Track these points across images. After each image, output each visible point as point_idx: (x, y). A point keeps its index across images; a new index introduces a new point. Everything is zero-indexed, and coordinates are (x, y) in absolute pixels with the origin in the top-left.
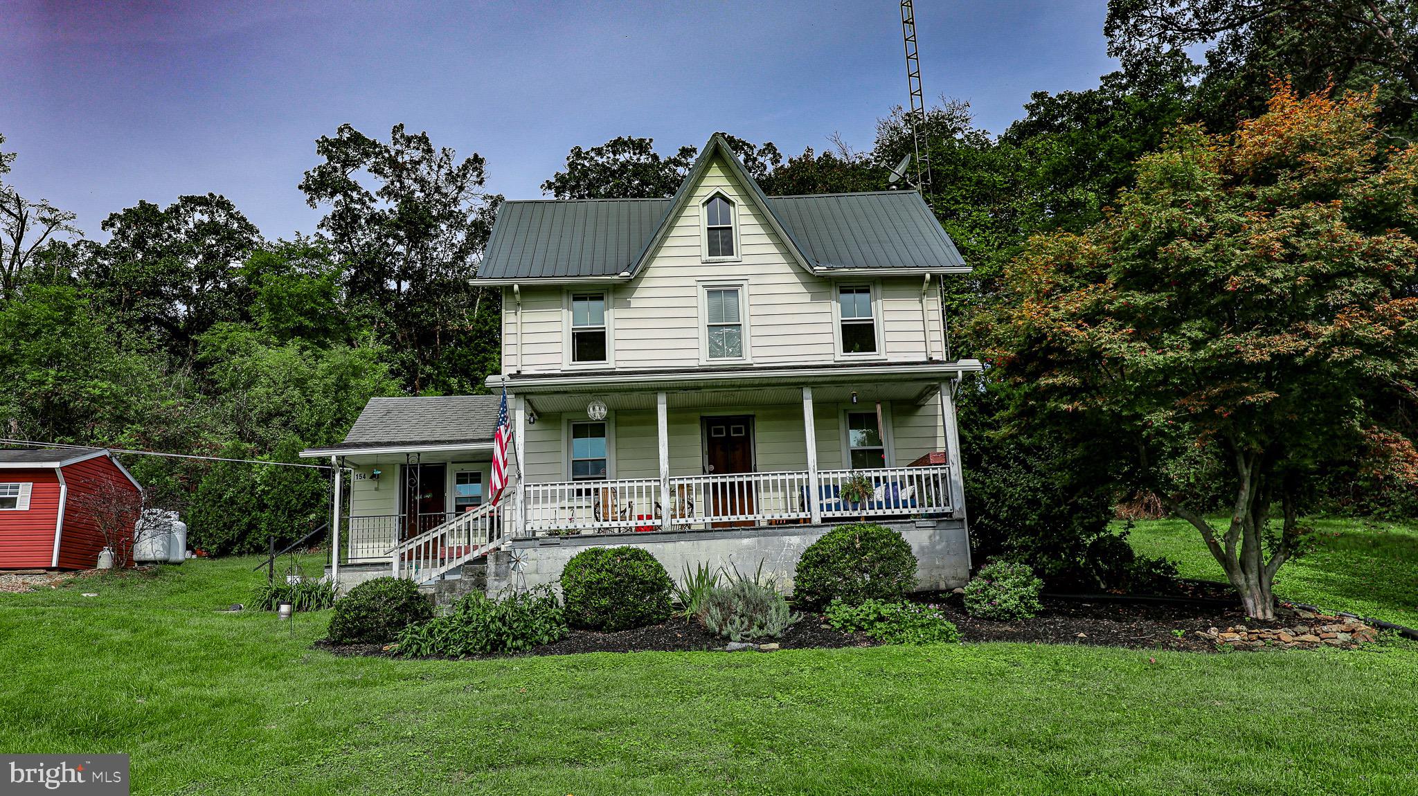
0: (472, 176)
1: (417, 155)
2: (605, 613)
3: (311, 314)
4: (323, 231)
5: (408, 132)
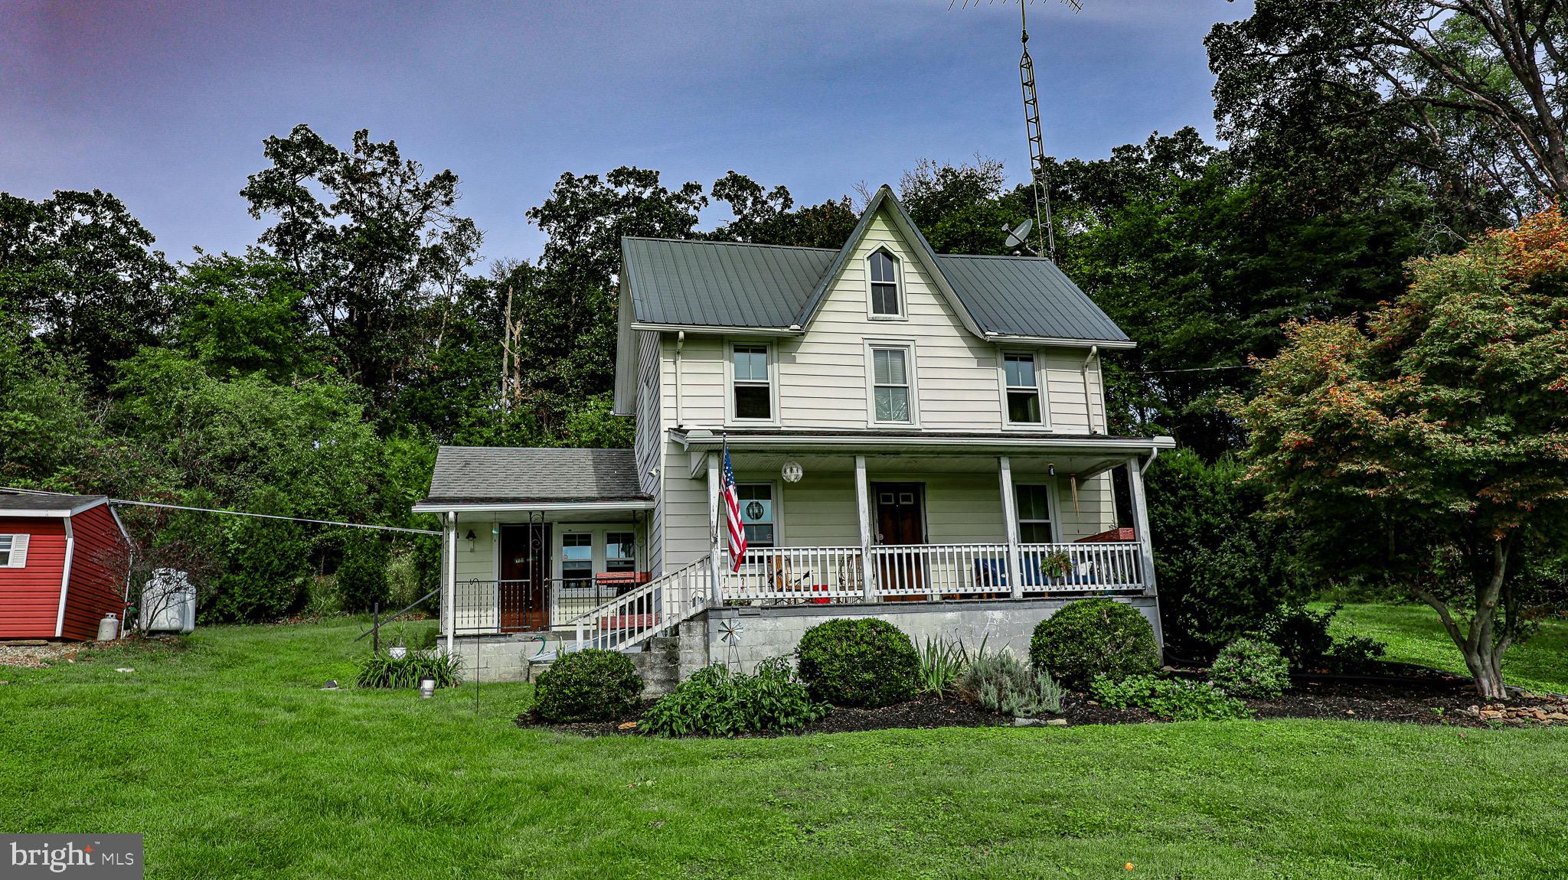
0: (438, 195)
1: (380, 166)
2: (869, 688)
4: (265, 246)
5: (371, 140)
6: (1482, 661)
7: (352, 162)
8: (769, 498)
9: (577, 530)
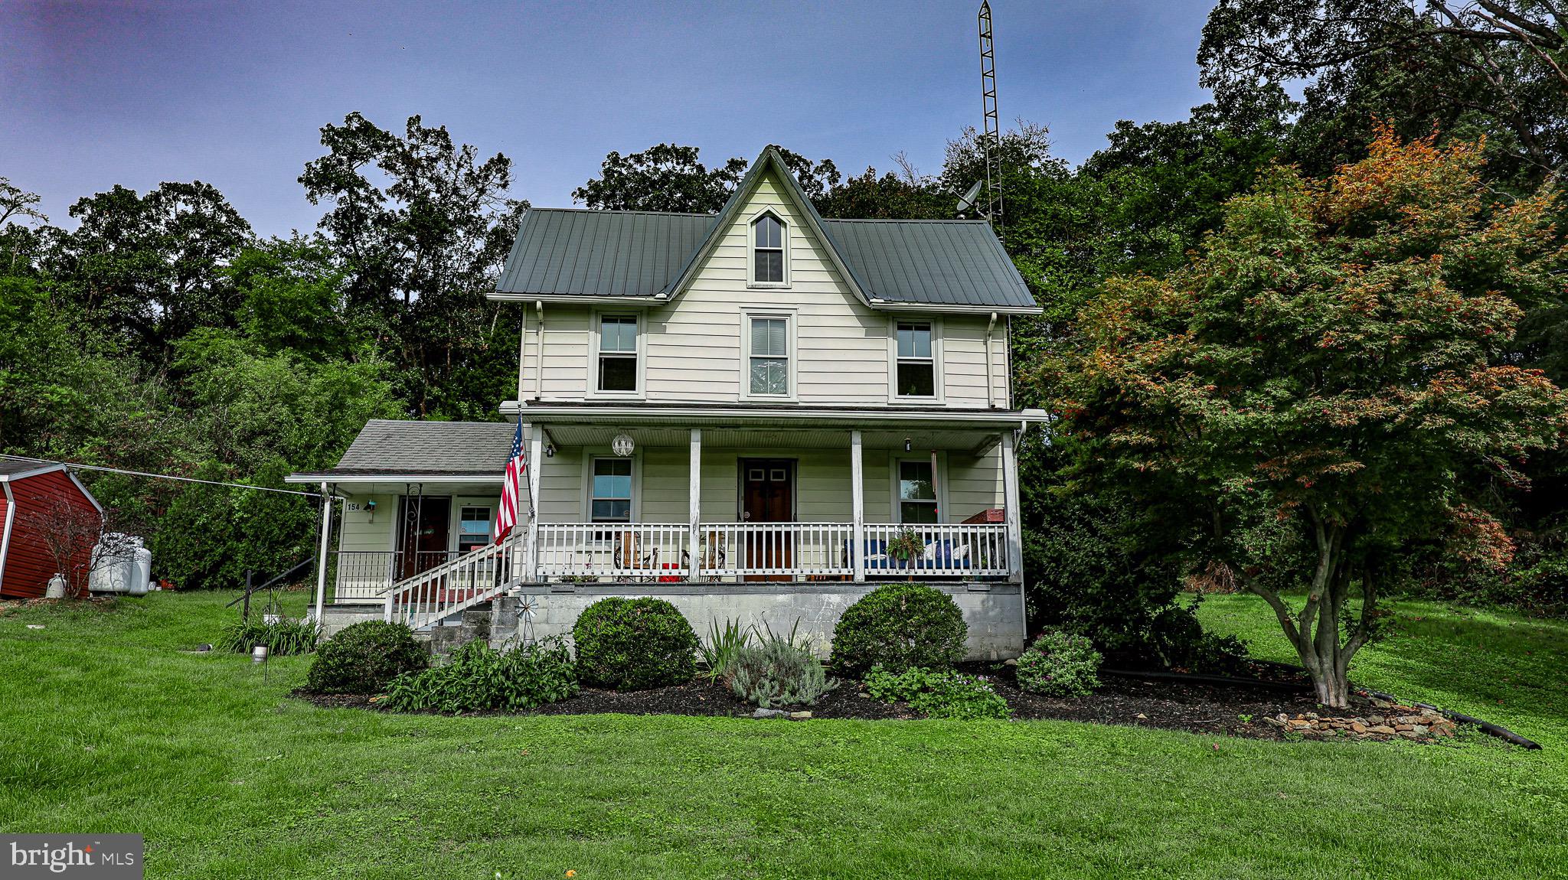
0: (495, 178)
1: (435, 151)
2: (621, 670)
3: (306, 323)
4: (324, 231)
5: (424, 125)
6: (1321, 663)
7: (407, 148)
8: (629, 474)
9: (476, 504)
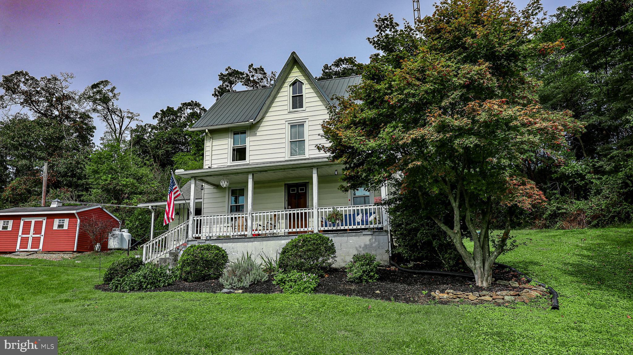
6: (475, 264)
7: (250, 77)
